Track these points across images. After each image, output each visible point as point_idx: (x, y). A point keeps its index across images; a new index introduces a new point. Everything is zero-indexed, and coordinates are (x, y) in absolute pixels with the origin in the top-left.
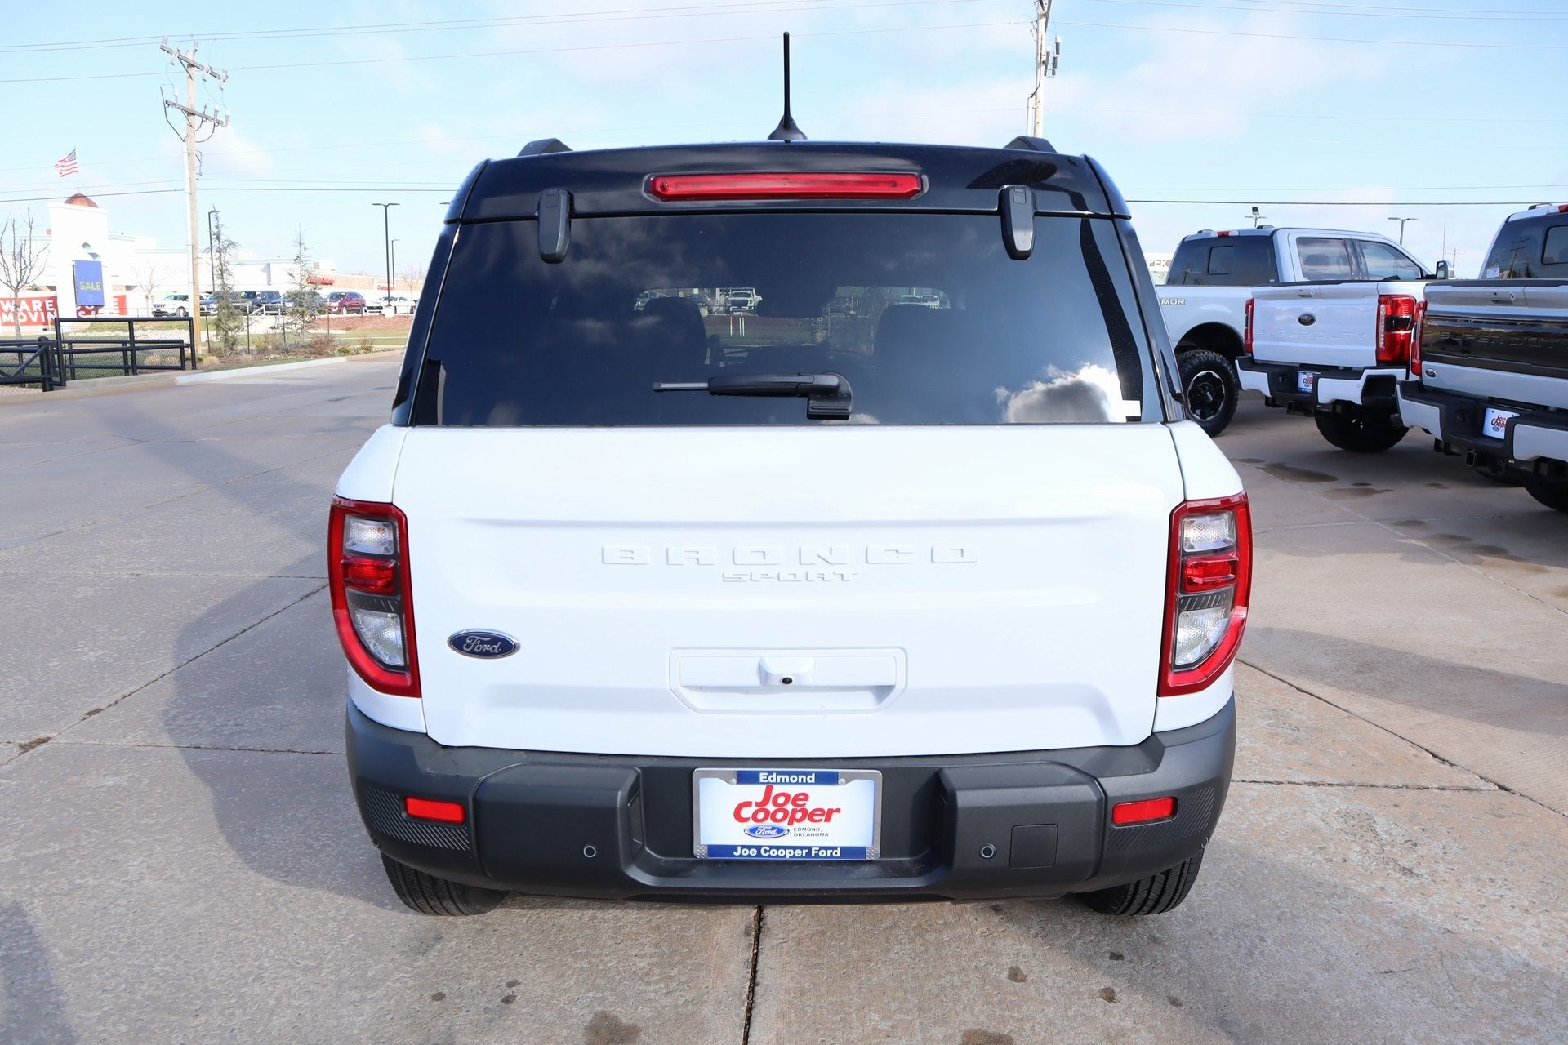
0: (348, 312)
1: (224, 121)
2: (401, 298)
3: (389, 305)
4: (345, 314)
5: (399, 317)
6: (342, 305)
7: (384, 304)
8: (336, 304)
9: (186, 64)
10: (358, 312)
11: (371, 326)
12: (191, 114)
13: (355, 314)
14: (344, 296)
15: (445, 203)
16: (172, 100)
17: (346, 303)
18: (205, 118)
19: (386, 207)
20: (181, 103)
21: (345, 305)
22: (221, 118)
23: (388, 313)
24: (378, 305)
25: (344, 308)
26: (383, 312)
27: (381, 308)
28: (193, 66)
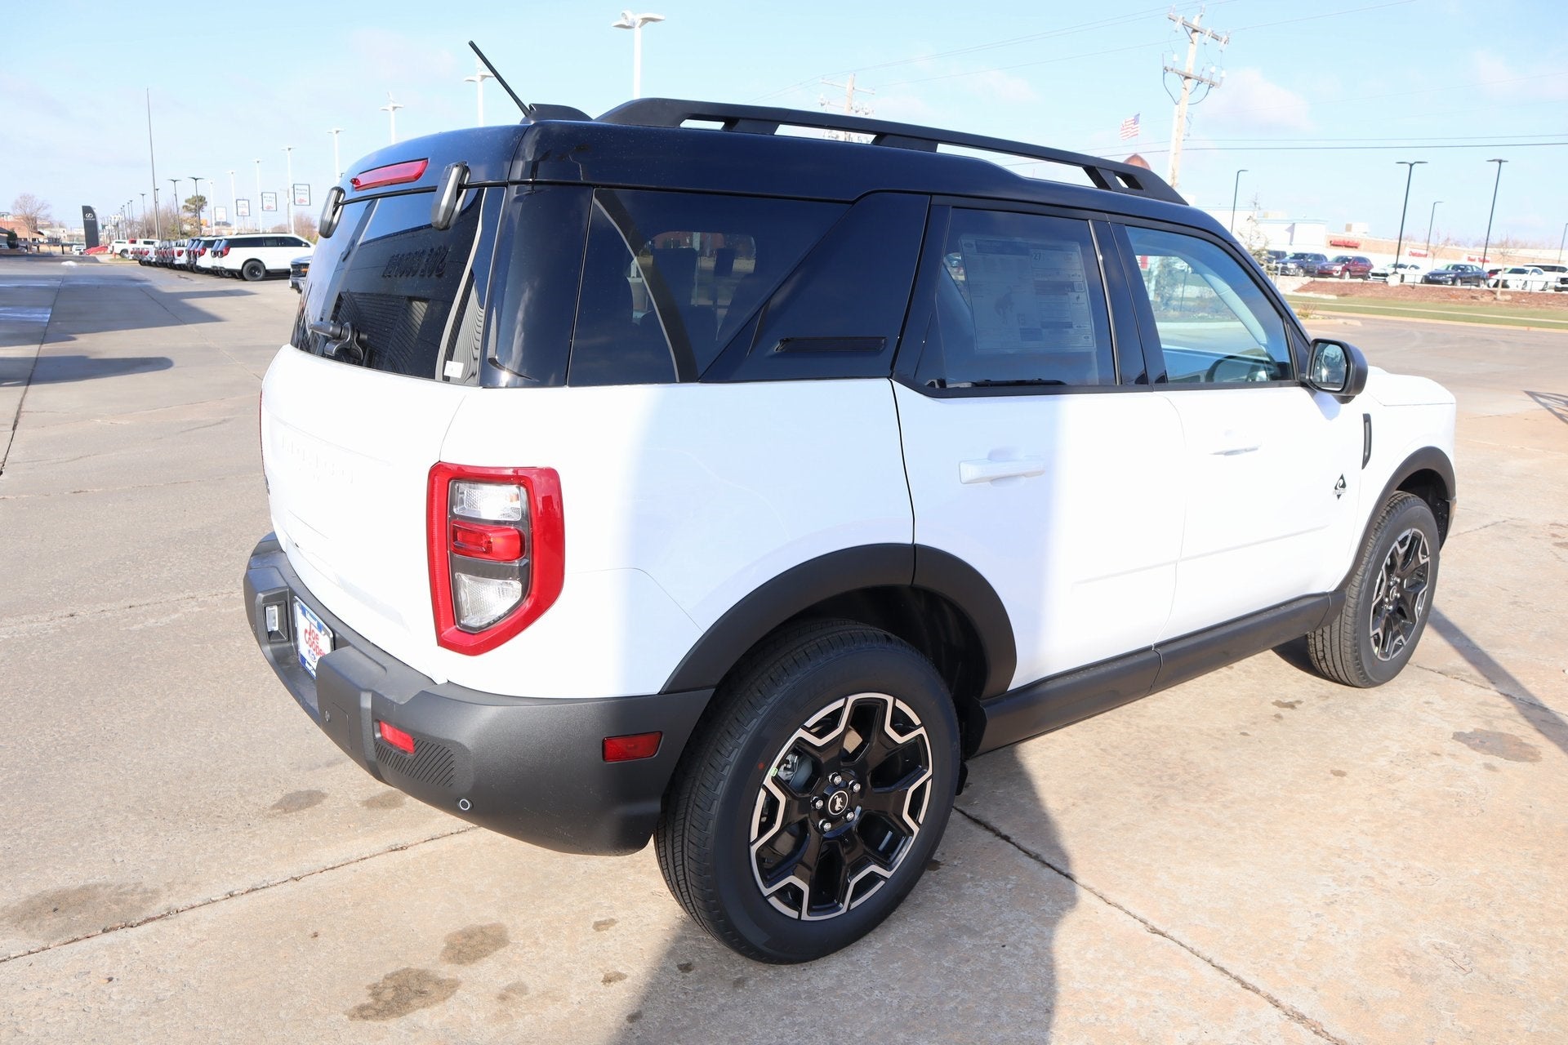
0: (1351, 277)
1: (1218, 82)
2: (1412, 266)
3: (1395, 273)
4: (1347, 278)
5: (1404, 286)
6: (1345, 269)
7: (1390, 270)
8: (1339, 268)
9: (1190, 30)
10: (1364, 277)
11: (1370, 294)
12: (1187, 78)
13: (1360, 280)
14: (1349, 260)
15: (1494, 160)
16: (1169, 66)
17: (1351, 268)
18: (1200, 81)
19: (1411, 165)
20: (1178, 68)
21: (1349, 270)
22: (1216, 80)
23: (1393, 281)
24: (1384, 272)
25: (1348, 273)
26: (1388, 279)
27: (1385, 275)
28: (1197, 31)
